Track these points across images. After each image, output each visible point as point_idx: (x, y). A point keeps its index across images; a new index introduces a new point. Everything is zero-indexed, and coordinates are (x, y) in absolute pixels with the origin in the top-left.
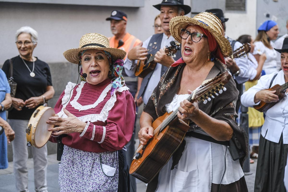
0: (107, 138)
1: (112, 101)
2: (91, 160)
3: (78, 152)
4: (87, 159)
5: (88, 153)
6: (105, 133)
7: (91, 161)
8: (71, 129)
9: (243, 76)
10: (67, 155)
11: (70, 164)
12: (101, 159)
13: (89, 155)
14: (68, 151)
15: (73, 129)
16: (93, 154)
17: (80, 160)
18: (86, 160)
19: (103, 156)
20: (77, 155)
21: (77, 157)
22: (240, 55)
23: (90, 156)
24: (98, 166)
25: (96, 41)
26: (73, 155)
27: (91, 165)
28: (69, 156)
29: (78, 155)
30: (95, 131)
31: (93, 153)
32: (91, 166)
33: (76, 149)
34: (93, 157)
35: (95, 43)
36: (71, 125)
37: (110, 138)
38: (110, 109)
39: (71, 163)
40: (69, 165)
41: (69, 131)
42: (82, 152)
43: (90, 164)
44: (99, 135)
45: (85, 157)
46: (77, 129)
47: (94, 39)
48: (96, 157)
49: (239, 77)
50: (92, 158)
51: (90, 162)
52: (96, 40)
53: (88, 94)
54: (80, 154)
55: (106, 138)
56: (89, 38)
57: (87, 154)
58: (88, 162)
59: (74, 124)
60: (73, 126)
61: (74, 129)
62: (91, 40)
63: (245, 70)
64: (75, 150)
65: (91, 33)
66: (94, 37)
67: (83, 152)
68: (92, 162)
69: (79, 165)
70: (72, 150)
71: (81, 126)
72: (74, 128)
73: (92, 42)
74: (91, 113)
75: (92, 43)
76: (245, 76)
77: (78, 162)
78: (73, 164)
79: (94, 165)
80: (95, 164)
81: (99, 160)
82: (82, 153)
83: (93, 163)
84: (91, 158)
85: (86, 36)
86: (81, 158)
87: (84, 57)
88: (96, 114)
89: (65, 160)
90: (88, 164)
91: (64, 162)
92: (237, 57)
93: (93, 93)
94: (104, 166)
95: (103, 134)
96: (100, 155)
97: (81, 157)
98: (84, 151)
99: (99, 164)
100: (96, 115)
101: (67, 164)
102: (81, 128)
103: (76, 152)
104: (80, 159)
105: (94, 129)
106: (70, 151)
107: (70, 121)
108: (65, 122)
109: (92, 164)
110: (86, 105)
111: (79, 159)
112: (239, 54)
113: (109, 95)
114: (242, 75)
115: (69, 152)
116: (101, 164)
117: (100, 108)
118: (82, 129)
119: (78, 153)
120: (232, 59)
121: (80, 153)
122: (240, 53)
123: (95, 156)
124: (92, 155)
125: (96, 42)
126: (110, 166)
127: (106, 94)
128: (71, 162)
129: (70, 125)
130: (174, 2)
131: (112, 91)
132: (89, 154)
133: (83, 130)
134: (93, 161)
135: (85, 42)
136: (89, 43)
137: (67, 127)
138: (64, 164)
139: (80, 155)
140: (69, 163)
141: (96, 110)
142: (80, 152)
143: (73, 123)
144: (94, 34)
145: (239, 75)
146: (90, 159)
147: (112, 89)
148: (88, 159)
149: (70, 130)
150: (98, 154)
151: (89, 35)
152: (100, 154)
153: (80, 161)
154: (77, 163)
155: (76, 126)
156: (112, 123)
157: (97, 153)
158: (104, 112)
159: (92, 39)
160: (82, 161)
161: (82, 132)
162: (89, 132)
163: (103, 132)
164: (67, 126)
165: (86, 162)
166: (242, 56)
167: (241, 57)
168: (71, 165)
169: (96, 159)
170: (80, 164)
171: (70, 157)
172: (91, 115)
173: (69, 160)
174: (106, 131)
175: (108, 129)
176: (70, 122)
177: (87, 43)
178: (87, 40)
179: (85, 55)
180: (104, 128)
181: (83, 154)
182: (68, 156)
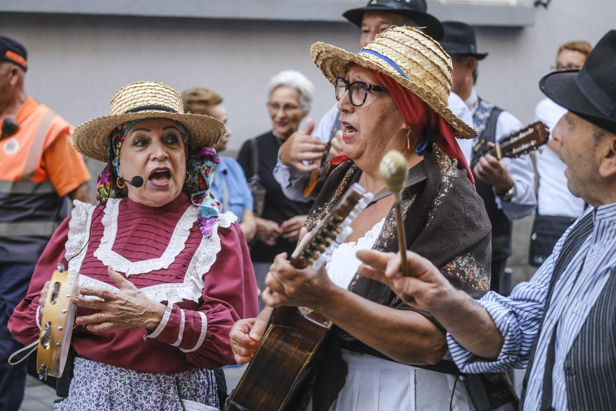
0: (210, 338)
1: (209, 250)
2: (158, 393)
3: (121, 374)
4: (146, 390)
5: (147, 376)
6: (206, 327)
7: (156, 394)
8: (129, 318)
9: (523, 202)
10: (90, 382)
11: (103, 405)
12: (179, 389)
13: (152, 380)
14: (93, 372)
15: (134, 319)
16: (160, 377)
17: (130, 393)
18: (145, 394)
19: (182, 380)
20: (120, 381)
21: (121, 386)
22: (518, 150)
23: (155, 384)
24: (174, 406)
25: (162, 99)
26: (110, 382)
27: (159, 405)
28: (99, 386)
29: (123, 382)
30: (186, 323)
31: (161, 375)
32: (158, 408)
33: (117, 366)
34: (161, 386)
35: (159, 104)
36: (133, 309)
37: (218, 339)
38: (206, 268)
39: (105, 401)
40: (101, 407)
41: (124, 325)
42: (132, 374)
43: (156, 402)
44: (192, 334)
45: (143, 386)
46: (143, 321)
47: (154, 95)
48: (167, 384)
49: (514, 203)
50: (159, 389)
51: (155, 397)
52: (160, 98)
53: (139, 232)
54: (130, 378)
55: (207, 340)
56: (140, 92)
57: (145, 378)
58: (149, 397)
59: (138, 306)
60: (135, 312)
61: (138, 319)
62: (149, 98)
63: (526, 187)
64: (115, 370)
65: (146, 80)
66: (154, 91)
67: (137, 375)
68: (159, 397)
69: (128, 406)
70: (107, 370)
71: (154, 313)
72: (137, 317)
73: (152, 103)
74: (162, 282)
75: (153, 105)
76: (527, 201)
77: (125, 399)
78: (112, 405)
79: (164, 404)
80: (167, 401)
81: (176, 390)
82: (132, 376)
83: (163, 400)
84: (158, 387)
85: (135, 87)
86: (132, 389)
87: (131, 137)
88: (174, 282)
89: (88, 394)
90: (151, 402)
91: (85, 401)
92: (512, 156)
93: (152, 230)
94: (189, 405)
95: (201, 329)
96: (177, 378)
97: (131, 386)
98: (139, 372)
99: (176, 401)
100: (175, 285)
101: (96, 405)
102: (154, 317)
103: (116, 374)
104: (129, 391)
105: (183, 320)
106: (100, 374)
107: (128, 299)
108: (117, 302)
109: (159, 402)
110: (142, 260)
111: (126, 392)
112: (516, 148)
113: (195, 235)
114: (520, 199)
115: (97, 374)
116: (180, 401)
117: (182, 267)
118: (156, 320)
119: (122, 376)
120: (498, 159)
121: (127, 376)
122: (521, 146)
123: (165, 383)
124: (159, 381)
125: (161, 103)
126: (201, 402)
127: (189, 233)
128: (107, 399)
129: (129, 308)
130: (393, 5)
131: (202, 226)
132: (150, 378)
133: (159, 323)
134: (161, 395)
135: (133, 102)
136: (145, 104)
137: (121, 314)
138: (84, 405)
139: (128, 382)
140: (102, 401)
141: (174, 273)
142: (127, 374)
143: (137, 304)
144: (152, 84)
145: (513, 200)
146: (153, 389)
147: (202, 220)
148: (151, 391)
149: (128, 321)
150: (171, 377)
151: (142, 85)
152: (176, 375)
153: (130, 397)
154: (122, 403)
155: (143, 313)
156: (218, 303)
157: (168, 373)
158: (192, 277)
159: (151, 95)
160: (134, 396)
161: (156, 327)
162: (172, 327)
163: (201, 326)
164: (122, 312)
165: (145, 398)
166: (525, 154)
167: (522, 156)
168: (107, 407)
169: (169, 388)
170: (131, 403)
171: (103, 388)
172: (163, 285)
173: (100, 395)
174: (209, 324)
175: (212, 317)
176: (130, 303)
177: (138, 105)
178: (136, 97)
179: (135, 133)
180: (202, 315)
181: (136, 378)
182: (95, 386)
